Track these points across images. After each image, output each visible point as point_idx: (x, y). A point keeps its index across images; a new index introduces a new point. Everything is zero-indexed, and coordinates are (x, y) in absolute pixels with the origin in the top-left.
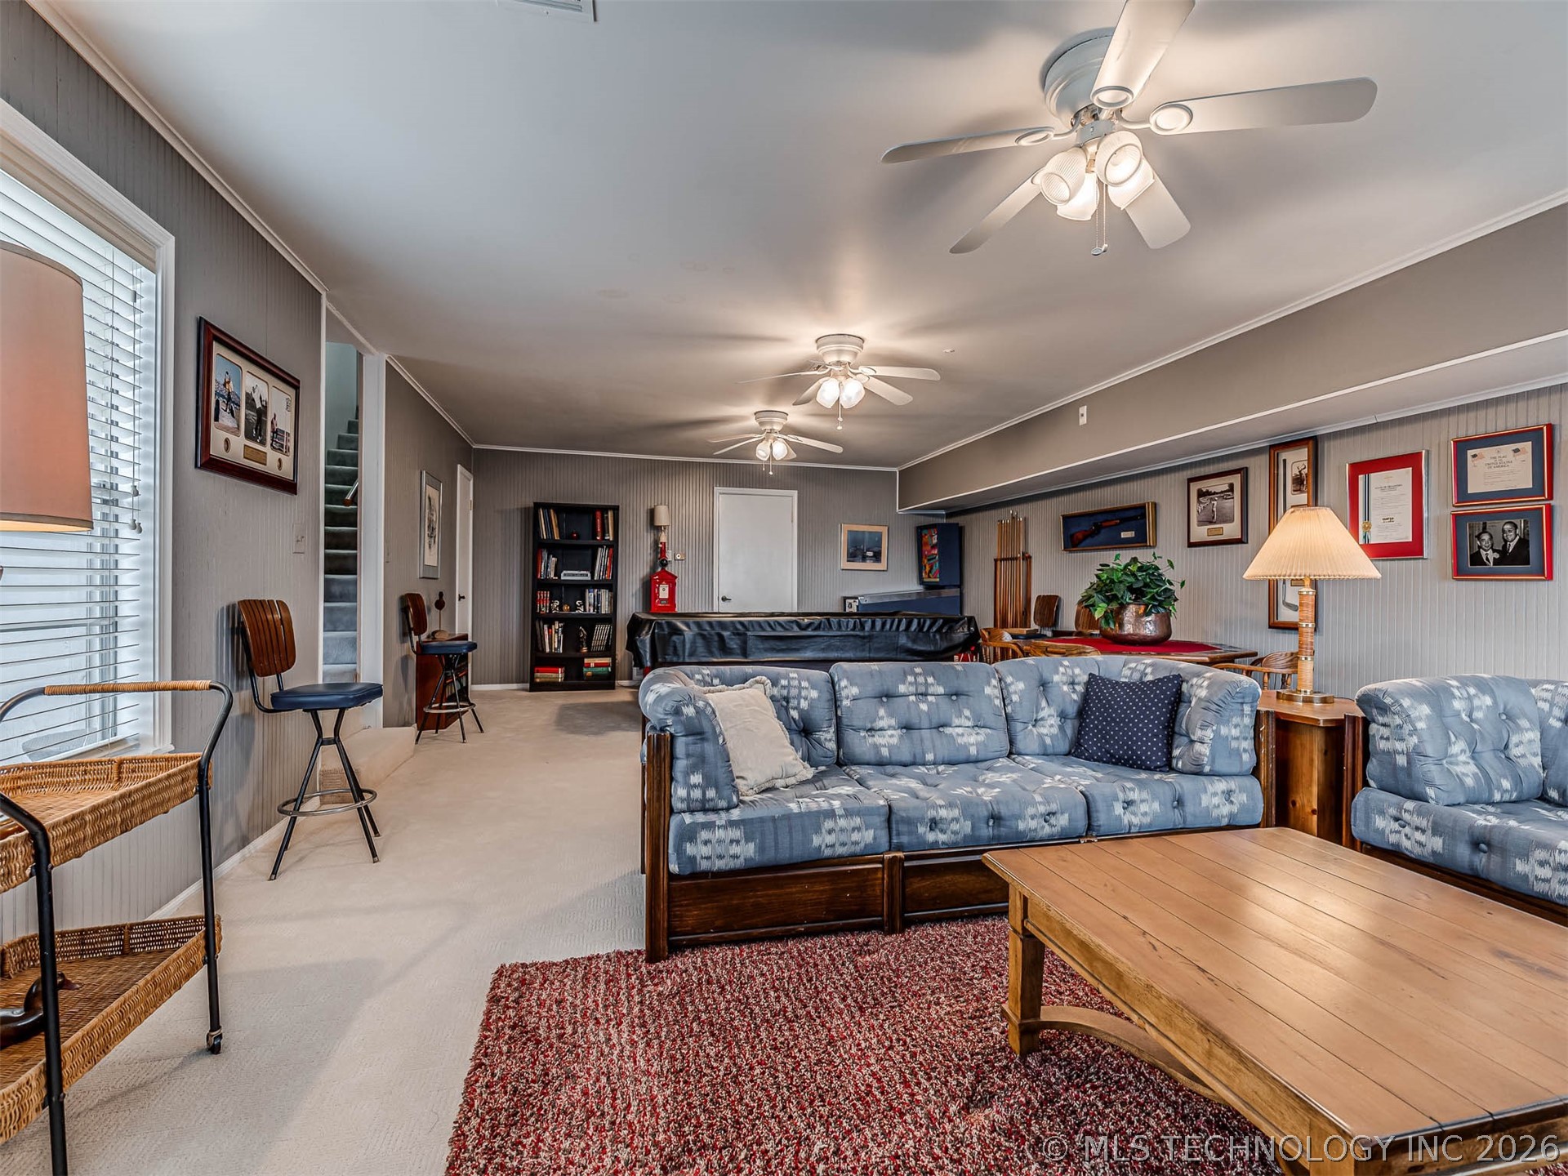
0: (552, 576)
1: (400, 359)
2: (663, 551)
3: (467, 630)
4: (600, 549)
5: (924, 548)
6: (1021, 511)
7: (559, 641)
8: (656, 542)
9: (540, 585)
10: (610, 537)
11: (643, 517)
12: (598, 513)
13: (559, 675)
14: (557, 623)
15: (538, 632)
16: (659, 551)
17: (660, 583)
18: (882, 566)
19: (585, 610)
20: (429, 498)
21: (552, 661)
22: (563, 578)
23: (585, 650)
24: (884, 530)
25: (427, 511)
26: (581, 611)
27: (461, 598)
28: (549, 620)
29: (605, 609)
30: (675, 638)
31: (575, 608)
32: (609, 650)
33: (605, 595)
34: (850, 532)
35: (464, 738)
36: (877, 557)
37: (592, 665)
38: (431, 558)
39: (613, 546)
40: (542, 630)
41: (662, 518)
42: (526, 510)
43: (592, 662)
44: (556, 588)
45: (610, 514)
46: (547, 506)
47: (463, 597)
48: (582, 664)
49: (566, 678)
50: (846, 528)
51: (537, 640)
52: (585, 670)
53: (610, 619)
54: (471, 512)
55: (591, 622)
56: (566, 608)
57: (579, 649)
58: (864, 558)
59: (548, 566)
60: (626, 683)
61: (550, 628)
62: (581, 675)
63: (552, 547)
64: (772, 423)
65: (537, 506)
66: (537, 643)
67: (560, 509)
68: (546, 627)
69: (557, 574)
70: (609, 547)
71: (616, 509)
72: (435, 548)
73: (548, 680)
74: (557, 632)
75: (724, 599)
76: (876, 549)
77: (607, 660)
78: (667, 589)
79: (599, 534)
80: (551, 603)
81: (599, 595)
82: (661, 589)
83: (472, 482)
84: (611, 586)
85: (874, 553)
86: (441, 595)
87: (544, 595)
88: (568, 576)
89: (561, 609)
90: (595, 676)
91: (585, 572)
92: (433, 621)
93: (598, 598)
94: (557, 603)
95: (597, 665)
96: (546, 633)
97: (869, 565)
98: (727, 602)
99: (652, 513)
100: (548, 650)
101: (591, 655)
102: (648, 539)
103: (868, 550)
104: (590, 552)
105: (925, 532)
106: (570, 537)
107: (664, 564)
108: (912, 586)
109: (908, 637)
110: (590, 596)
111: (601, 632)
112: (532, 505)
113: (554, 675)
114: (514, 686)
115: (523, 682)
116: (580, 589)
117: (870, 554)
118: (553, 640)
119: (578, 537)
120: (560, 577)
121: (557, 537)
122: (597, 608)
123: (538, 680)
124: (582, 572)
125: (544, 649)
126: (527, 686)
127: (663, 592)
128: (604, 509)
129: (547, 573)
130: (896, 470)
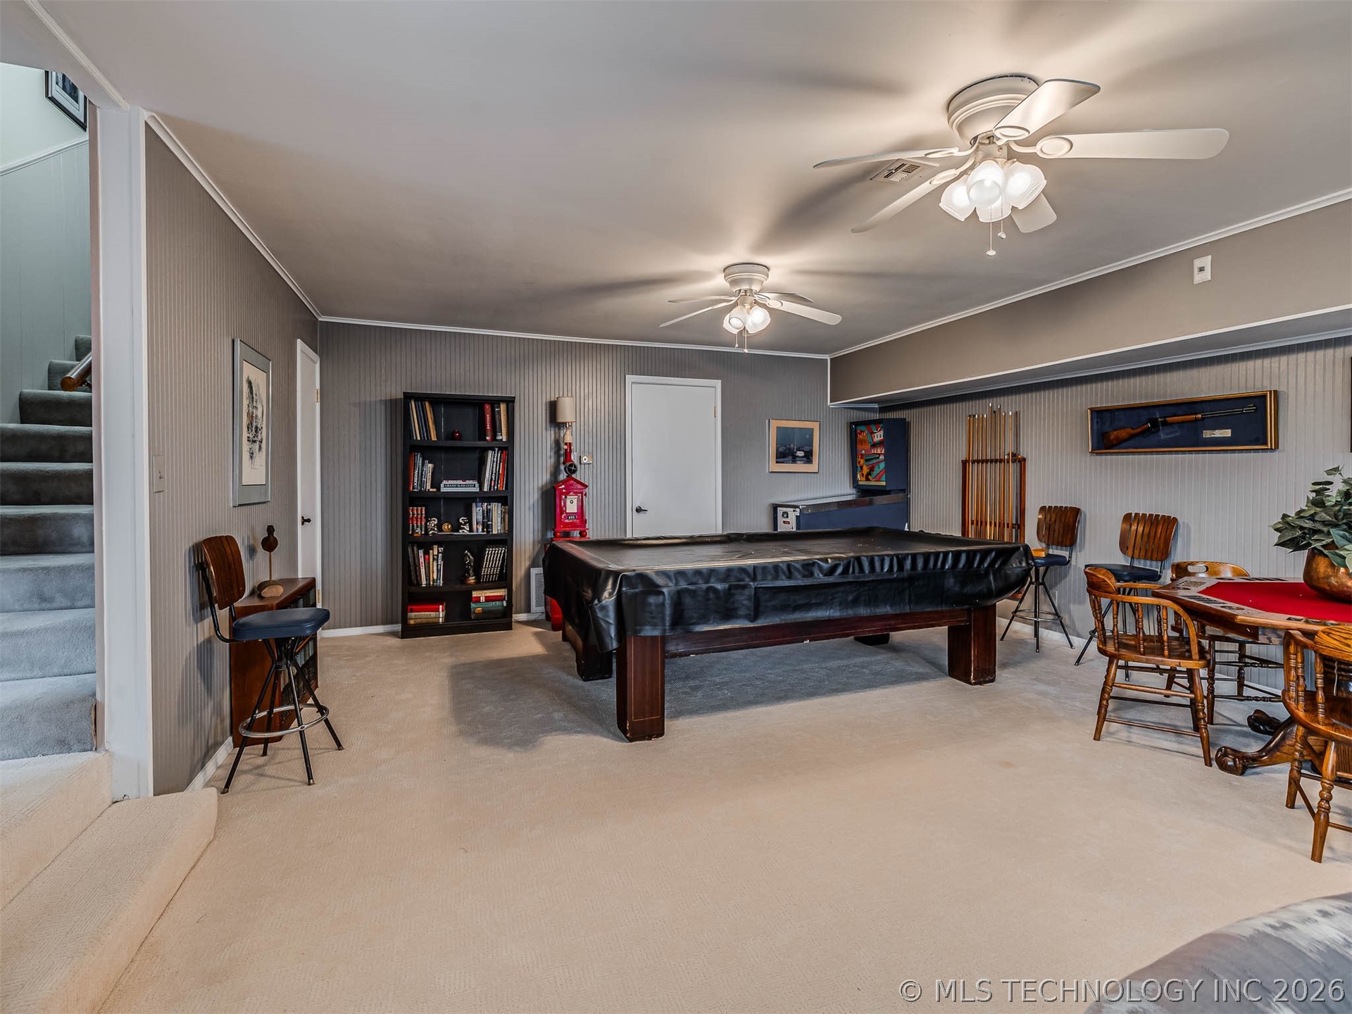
0: (428, 487)
1: (170, 120)
2: (568, 454)
3: (314, 569)
4: (490, 453)
5: (859, 447)
6: (1008, 405)
7: (438, 571)
8: (557, 443)
9: (413, 499)
10: (503, 437)
11: (542, 414)
12: (487, 407)
13: (440, 615)
14: (435, 547)
15: (411, 560)
16: (563, 454)
17: (567, 494)
18: (813, 467)
19: (471, 530)
20: (250, 383)
21: (430, 598)
22: (443, 489)
23: (472, 580)
24: (815, 426)
25: (245, 402)
26: (465, 531)
27: (305, 521)
28: (426, 544)
29: (497, 528)
30: (652, 600)
31: (457, 527)
32: (504, 579)
33: (497, 509)
34: (779, 428)
35: (310, 777)
36: (808, 458)
37: (482, 599)
38: (255, 472)
39: (507, 450)
40: (416, 558)
41: (567, 413)
42: (392, 404)
43: (481, 595)
44: (431, 502)
45: (503, 407)
46: (420, 398)
47: (309, 521)
48: (470, 598)
49: (446, 617)
50: (775, 424)
51: (410, 571)
52: (473, 605)
53: (505, 541)
54: (318, 405)
55: (479, 545)
56: (446, 527)
57: (463, 580)
58: (794, 459)
59: (424, 473)
60: (522, 617)
61: (426, 553)
62: (466, 613)
63: (428, 450)
64: (750, 281)
65: (408, 397)
66: (410, 576)
67: (438, 401)
68: (421, 553)
69: (435, 484)
70: (502, 449)
71: (510, 402)
72: (261, 458)
73: (424, 621)
74: (435, 559)
75: (639, 510)
76: (807, 448)
77: (501, 592)
78: (575, 501)
79: (489, 433)
80: (427, 521)
81: (489, 511)
82: (568, 502)
83: (318, 365)
84: (505, 499)
85: (805, 452)
86: (270, 529)
87: (418, 511)
88: (448, 487)
89: (440, 530)
90: (487, 614)
91: (471, 482)
92: (255, 570)
93: (487, 515)
94: (435, 521)
95: (488, 599)
96: (422, 560)
97: (800, 467)
98: (641, 514)
99: (553, 408)
100: (424, 583)
101: (481, 585)
102: (549, 436)
103: (799, 450)
104: (476, 455)
105: (860, 428)
106: (451, 436)
107: (571, 469)
108: (842, 490)
109: (955, 577)
110: (477, 512)
111: (493, 556)
112: (402, 396)
113: (433, 614)
114: (380, 629)
115: (392, 623)
116: (465, 503)
117: (800, 454)
118: (432, 570)
119: (460, 438)
120: (439, 489)
121: (434, 438)
122: (487, 526)
123: (412, 622)
124: (468, 482)
125: (419, 583)
126: (398, 627)
127: (571, 506)
128: (495, 402)
129: (422, 483)
130: (828, 357)
